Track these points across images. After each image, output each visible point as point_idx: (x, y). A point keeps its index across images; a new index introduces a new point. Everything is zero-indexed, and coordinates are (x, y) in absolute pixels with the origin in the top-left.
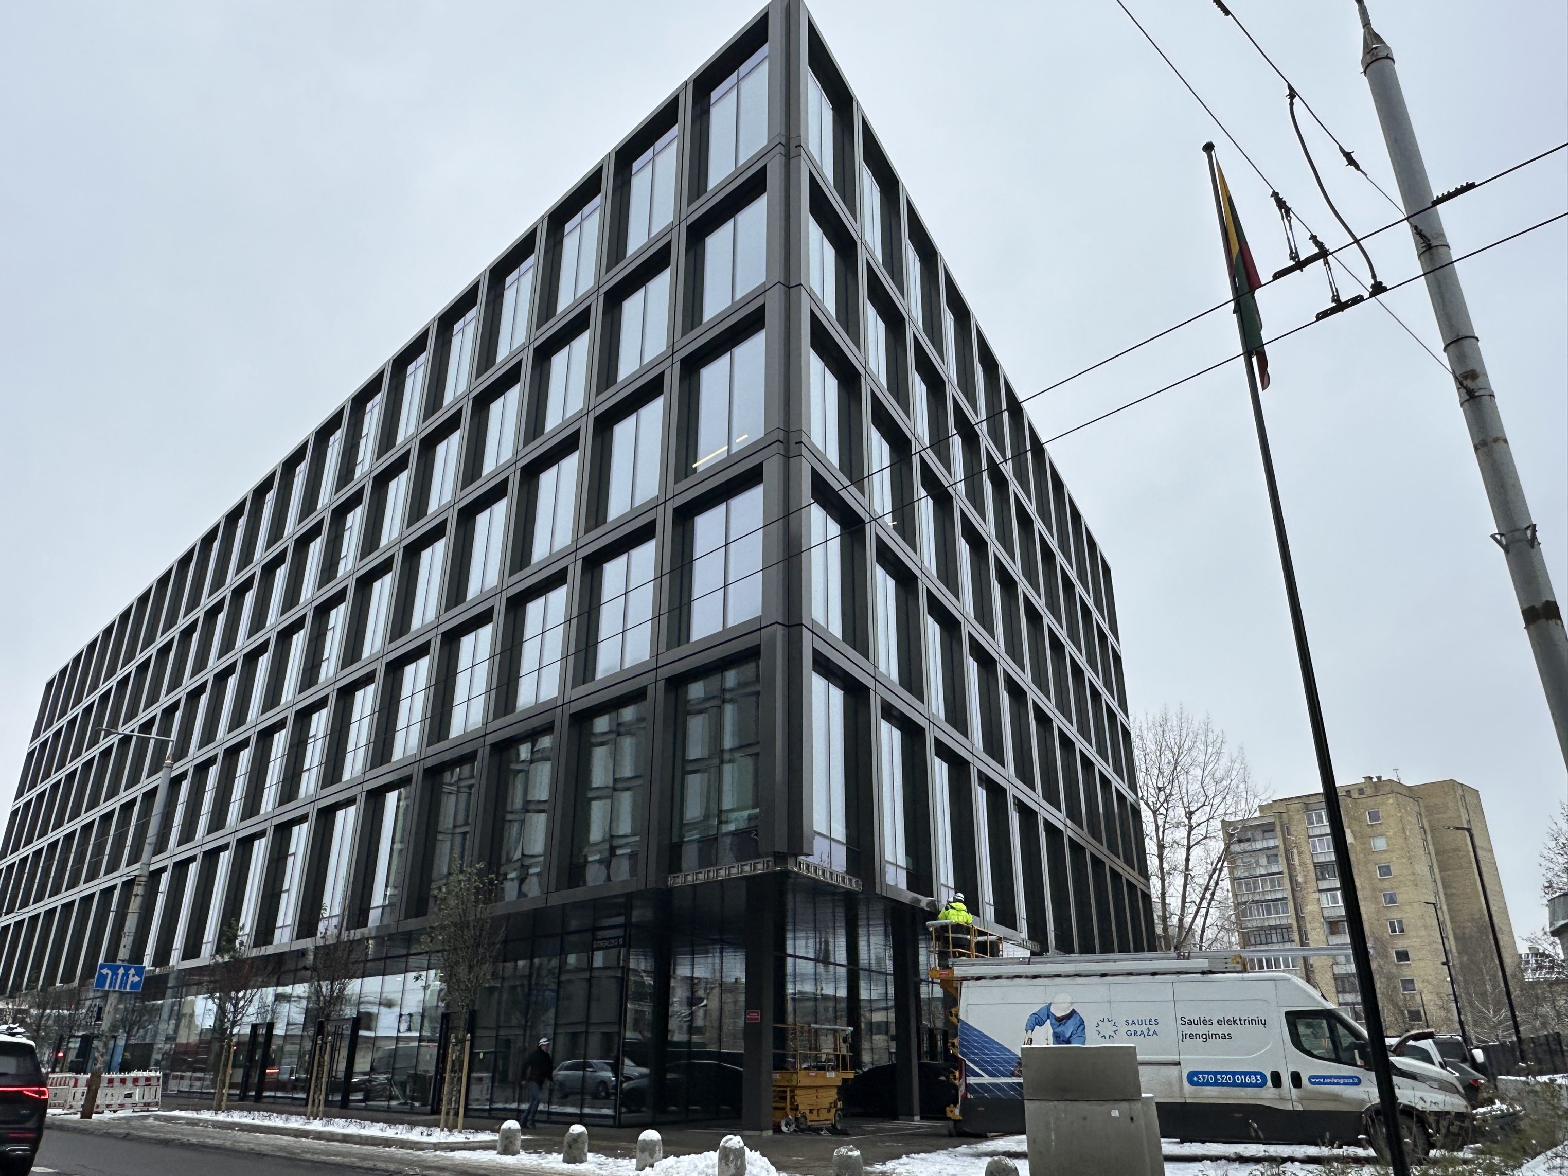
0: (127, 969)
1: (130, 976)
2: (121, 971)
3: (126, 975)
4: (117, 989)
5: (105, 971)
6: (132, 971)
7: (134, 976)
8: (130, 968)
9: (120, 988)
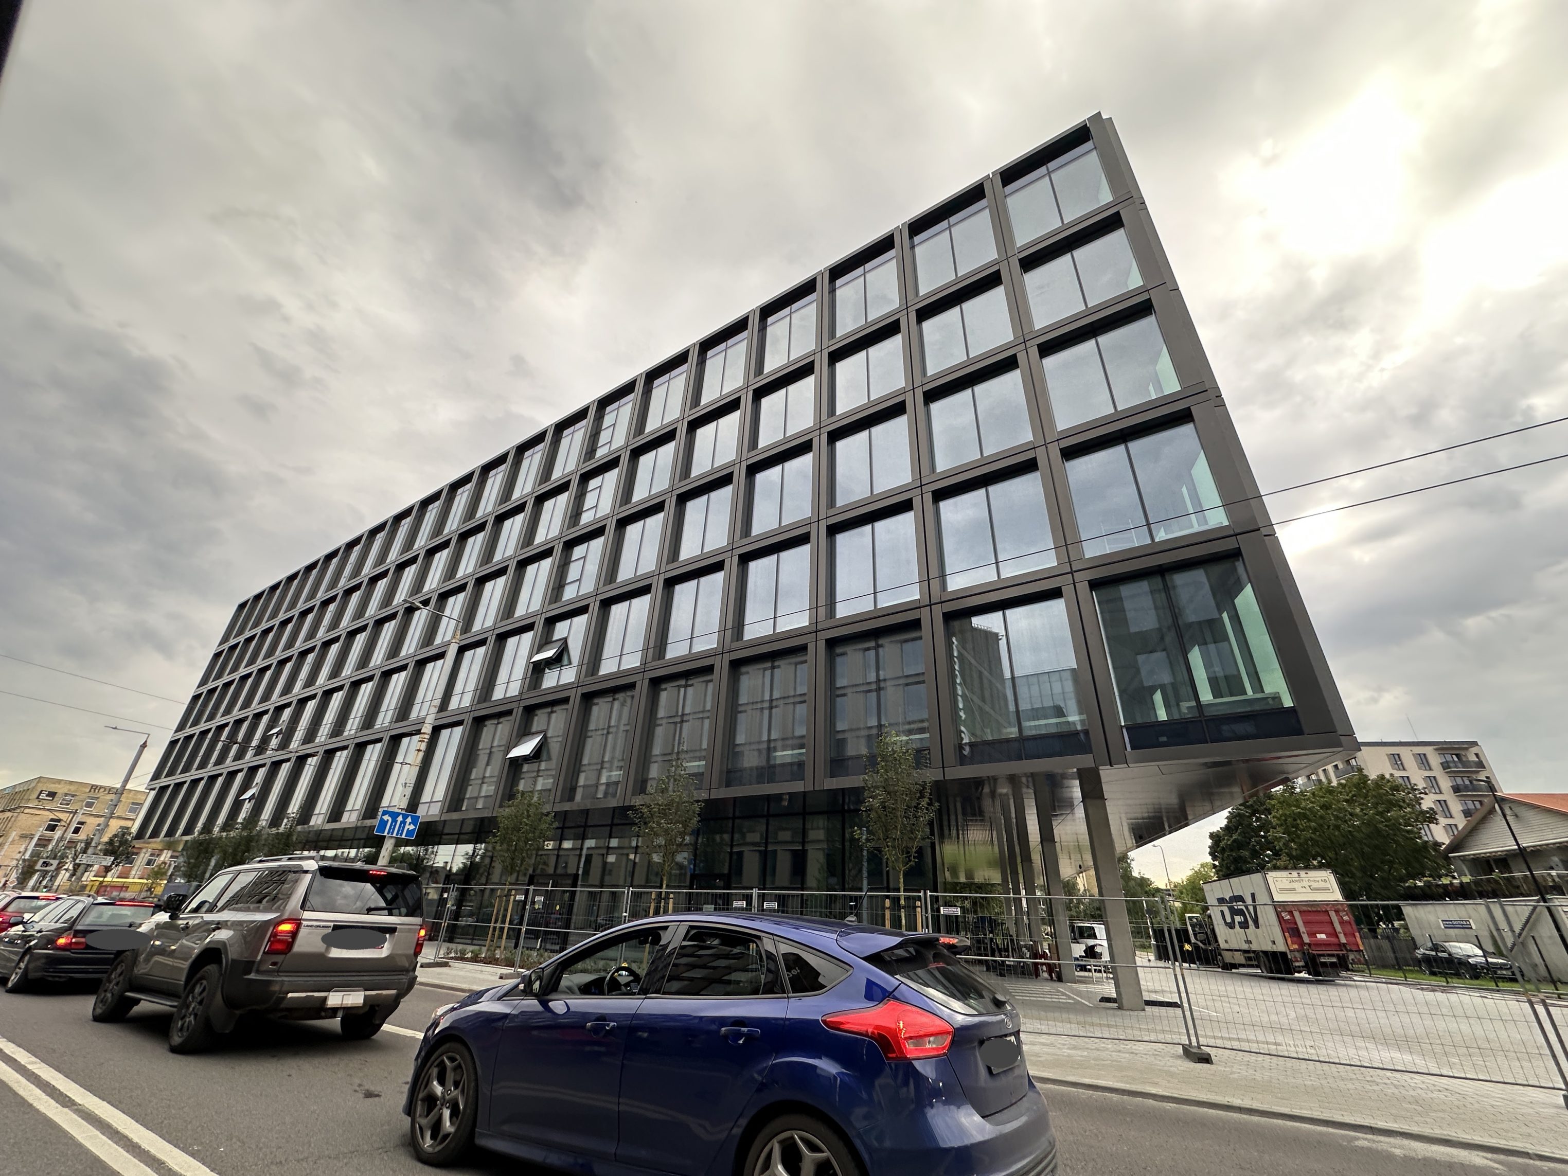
0: (405, 817)
1: (408, 823)
2: (400, 819)
3: (403, 822)
4: (394, 835)
5: (386, 817)
6: (409, 820)
7: (410, 824)
8: (408, 816)
9: (397, 835)
